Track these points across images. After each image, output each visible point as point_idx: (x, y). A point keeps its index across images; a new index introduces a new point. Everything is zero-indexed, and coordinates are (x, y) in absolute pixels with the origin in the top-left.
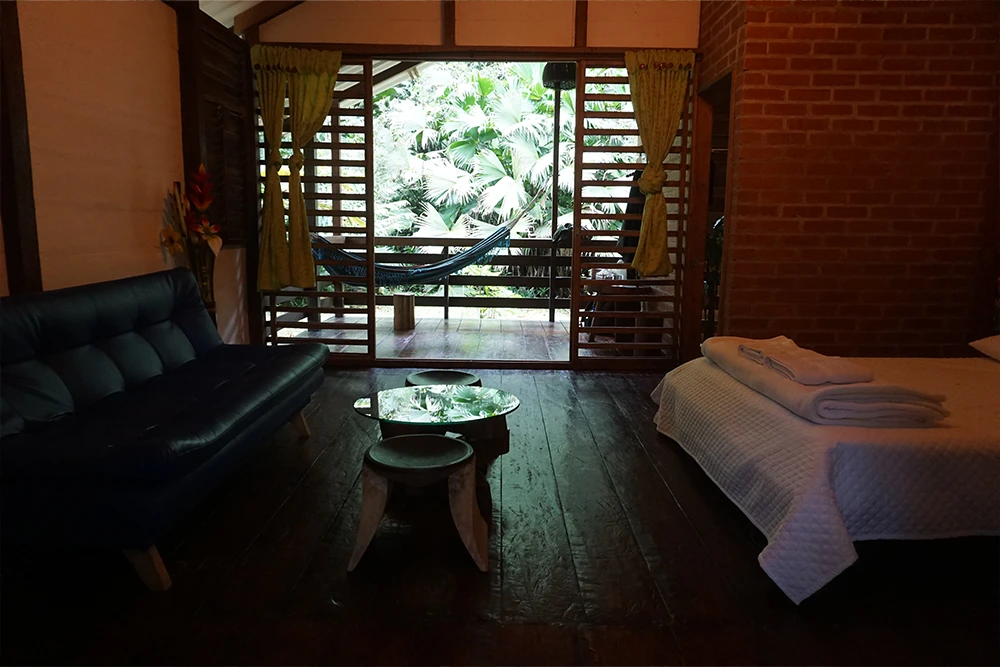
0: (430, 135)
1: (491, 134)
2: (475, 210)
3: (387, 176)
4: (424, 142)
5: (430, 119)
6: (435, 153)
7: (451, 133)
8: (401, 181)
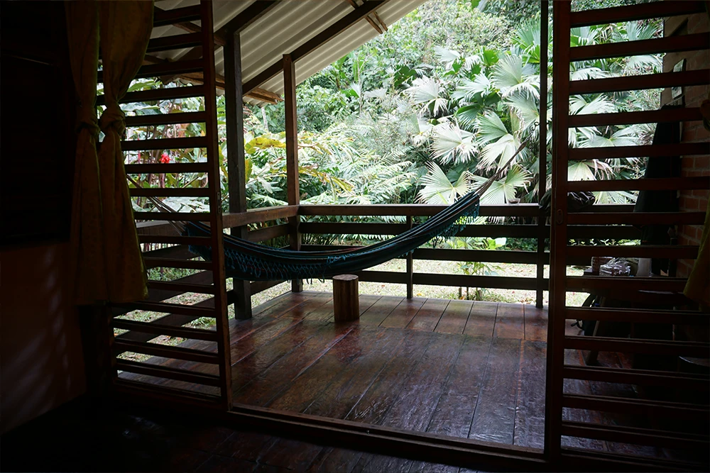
0: (441, 103)
1: (494, 98)
2: (479, 167)
3: (398, 141)
4: (436, 110)
5: (442, 90)
6: (444, 119)
7: (459, 100)
8: (410, 143)
